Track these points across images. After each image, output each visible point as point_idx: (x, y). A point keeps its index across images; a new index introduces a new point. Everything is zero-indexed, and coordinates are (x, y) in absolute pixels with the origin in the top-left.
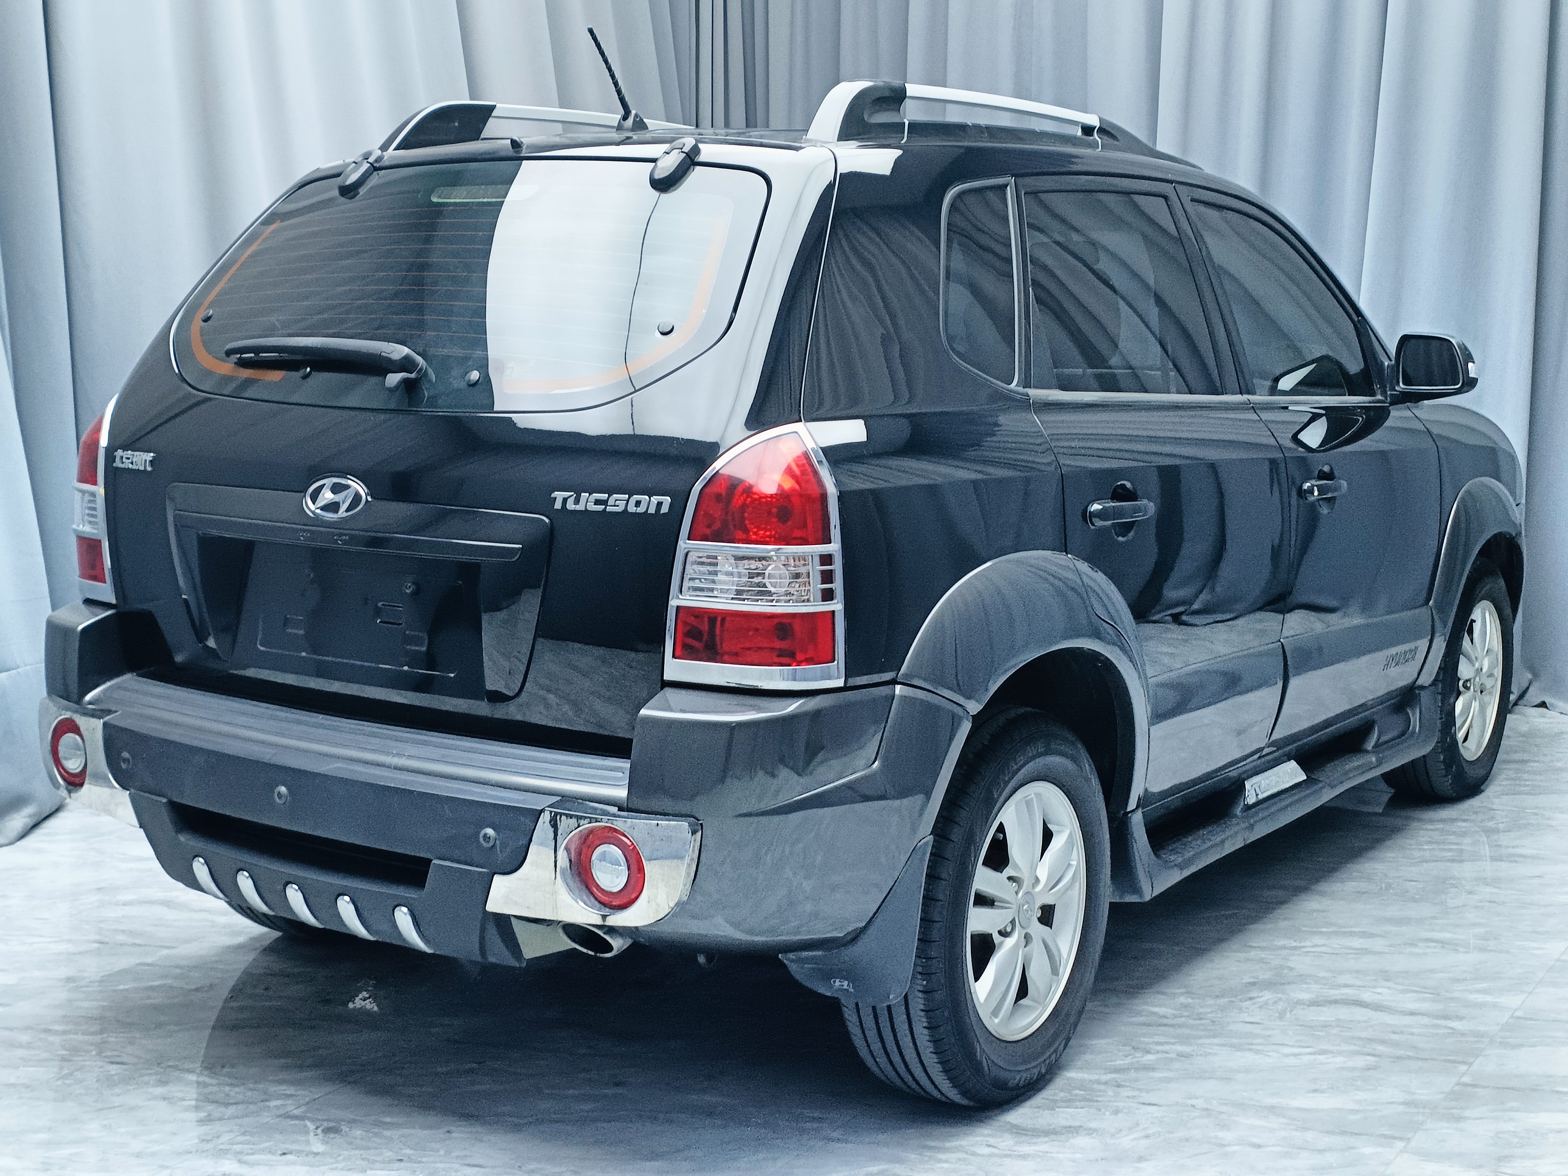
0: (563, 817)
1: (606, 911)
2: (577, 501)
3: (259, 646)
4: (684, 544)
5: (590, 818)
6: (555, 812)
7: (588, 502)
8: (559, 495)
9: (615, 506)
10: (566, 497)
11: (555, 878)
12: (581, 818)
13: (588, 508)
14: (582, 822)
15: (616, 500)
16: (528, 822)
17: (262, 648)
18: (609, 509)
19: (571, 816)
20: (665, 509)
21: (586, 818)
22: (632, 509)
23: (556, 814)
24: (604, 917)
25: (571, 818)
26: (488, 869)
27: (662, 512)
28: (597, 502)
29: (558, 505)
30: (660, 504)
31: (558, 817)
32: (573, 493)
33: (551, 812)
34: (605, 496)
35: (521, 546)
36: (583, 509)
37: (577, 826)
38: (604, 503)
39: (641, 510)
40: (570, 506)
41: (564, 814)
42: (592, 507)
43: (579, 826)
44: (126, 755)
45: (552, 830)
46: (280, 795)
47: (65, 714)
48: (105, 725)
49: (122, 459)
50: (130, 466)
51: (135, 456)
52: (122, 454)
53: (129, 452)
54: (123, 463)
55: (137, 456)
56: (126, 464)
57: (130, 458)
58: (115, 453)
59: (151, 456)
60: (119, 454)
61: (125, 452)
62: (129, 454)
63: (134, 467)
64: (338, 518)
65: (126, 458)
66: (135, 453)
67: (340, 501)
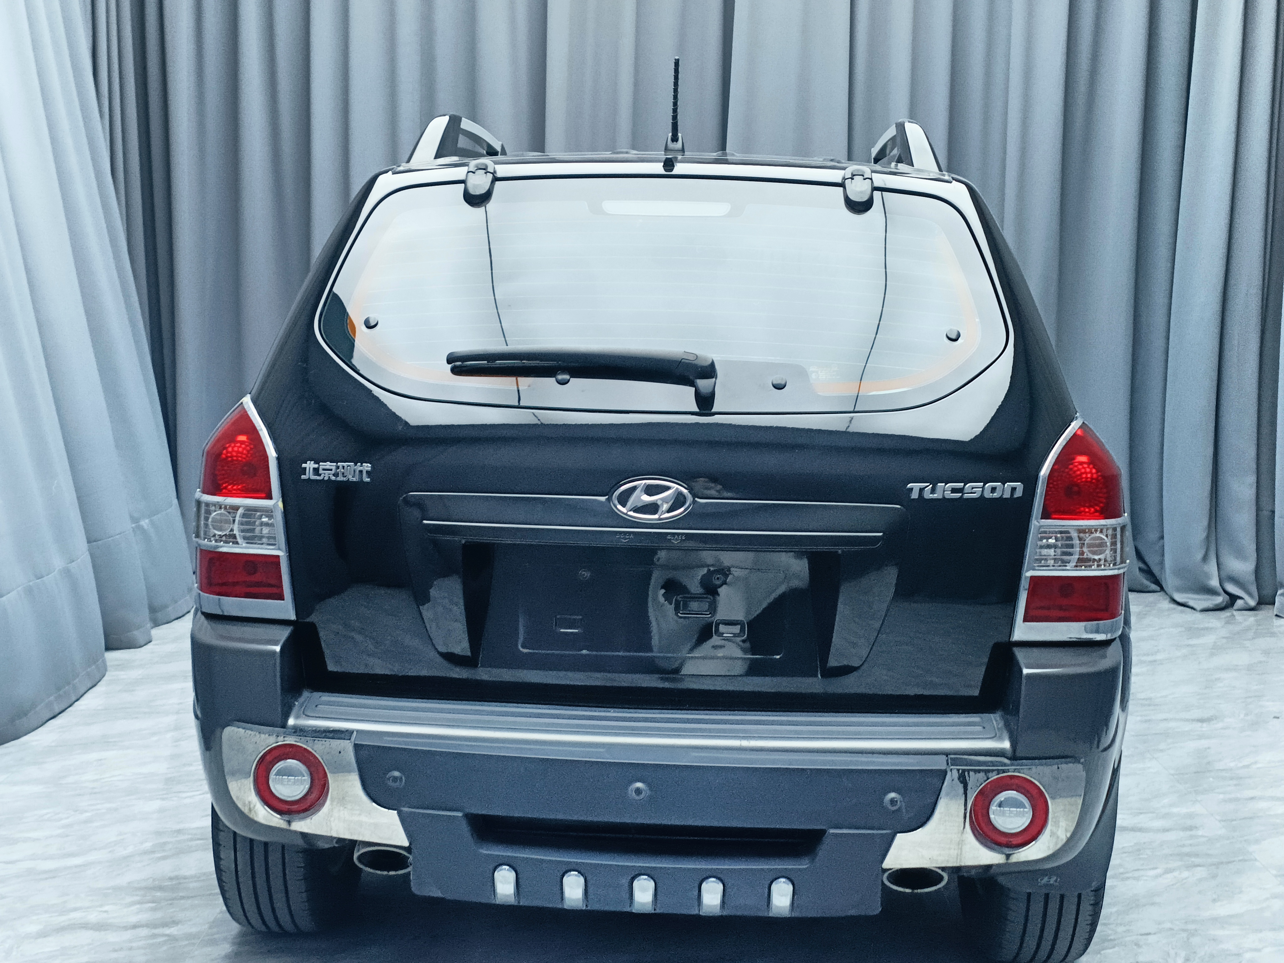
0: (971, 773)
1: (1008, 851)
2: (933, 491)
3: (521, 649)
4: (1037, 523)
5: (998, 770)
6: (962, 769)
7: (945, 490)
8: (915, 486)
9: (971, 493)
10: (922, 487)
11: (964, 828)
12: (989, 771)
13: (947, 497)
14: (990, 775)
15: (973, 488)
16: (936, 781)
17: (525, 651)
18: (966, 496)
19: (979, 771)
20: (1019, 493)
21: (993, 771)
22: (988, 495)
23: (964, 771)
24: (1008, 856)
25: (979, 773)
26: (890, 829)
27: (1015, 496)
28: (954, 490)
29: (915, 495)
30: (1014, 489)
31: (966, 773)
32: (928, 484)
33: (958, 770)
34: (961, 485)
35: (881, 534)
36: (941, 497)
37: (986, 778)
38: (960, 490)
39: (995, 495)
40: (928, 495)
41: (972, 770)
42: (949, 495)
43: (988, 779)
44: (396, 774)
45: (961, 786)
46: (638, 791)
47: (284, 741)
48: (357, 747)
49: (316, 471)
50: (333, 478)
51: (341, 467)
52: (316, 466)
53: (328, 463)
54: (320, 475)
55: (343, 467)
56: (325, 476)
57: (331, 470)
58: (304, 465)
59: (367, 467)
60: (310, 465)
61: (321, 463)
62: (328, 465)
63: (340, 478)
64: (660, 519)
65: (324, 470)
66: (339, 464)
67: (659, 503)
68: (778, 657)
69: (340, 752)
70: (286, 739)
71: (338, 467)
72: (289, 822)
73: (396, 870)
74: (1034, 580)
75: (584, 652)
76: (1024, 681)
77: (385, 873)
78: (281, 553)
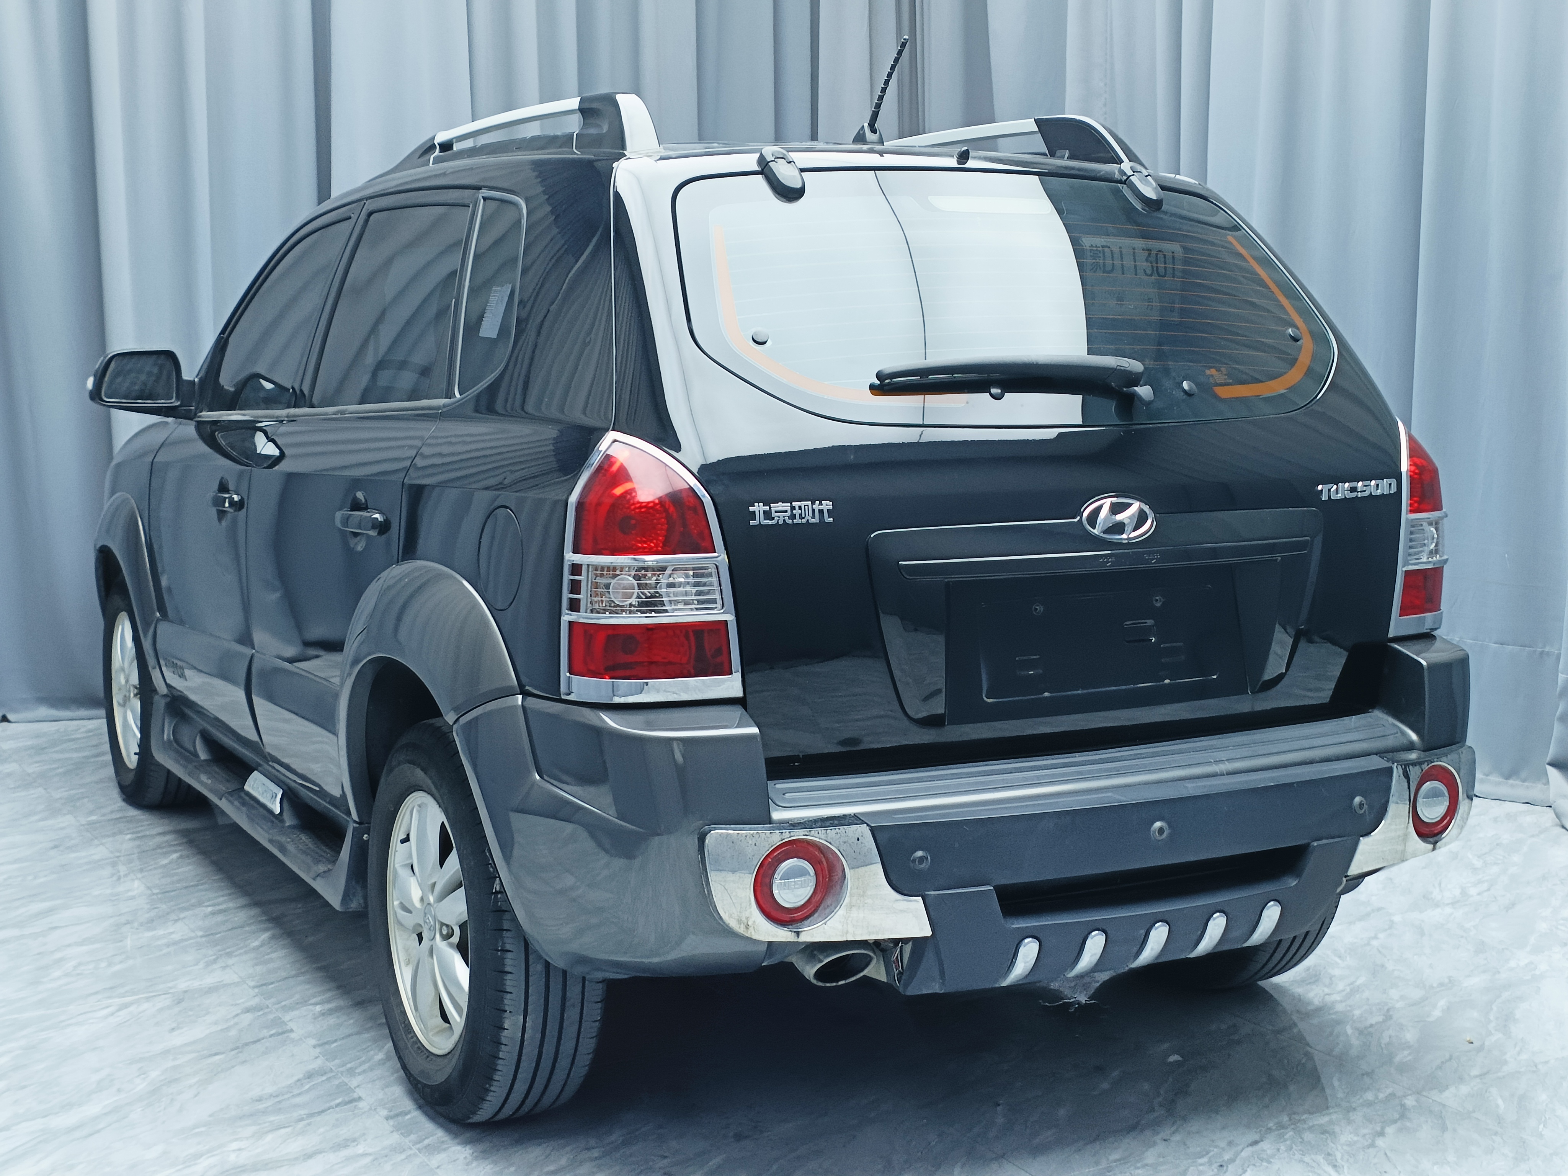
0: (1411, 767)
2: (1338, 491)
3: (986, 700)
4: (1406, 518)
6: (1404, 764)
7: (1346, 491)
8: (1323, 488)
9: (1362, 492)
10: (1329, 488)
12: (1421, 763)
13: (1347, 496)
15: (1362, 487)
16: (1387, 779)
17: (989, 701)
18: (1360, 495)
20: (1392, 490)
22: (1373, 491)
23: (1405, 766)
26: (1348, 835)
28: (1352, 490)
29: (1324, 497)
30: (1388, 486)
32: (1333, 485)
34: (1354, 484)
36: (1343, 497)
38: (1357, 489)
39: (1379, 492)
40: (1334, 496)
42: (1350, 495)
44: (920, 854)
45: (1406, 780)
46: (1161, 830)
47: (790, 837)
48: (873, 830)
49: (768, 515)
50: (790, 522)
51: (797, 508)
52: (767, 508)
53: (780, 503)
54: (773, 519)
55: (800, 508)
56: (779, 518)
57: (786, 511)
58: (751, 509)
59: (827, 505)
60: (758, 508)
61: (772, 505)
62: (780, 506)
63: (797, 521)
64: (1128, 539)
65: (776, 512)
66: (794, 504)
67: (1126, 522)
68: (1215, 677)
69: (858, 839)
70: (792, 834)
71: (793, 508)
72: (798, 934)
73: (845, 979)
74: (1408, 573)
75: (1046, 694)
76: (1426, 674)
77: (834, 984)
78: (730, 618)
